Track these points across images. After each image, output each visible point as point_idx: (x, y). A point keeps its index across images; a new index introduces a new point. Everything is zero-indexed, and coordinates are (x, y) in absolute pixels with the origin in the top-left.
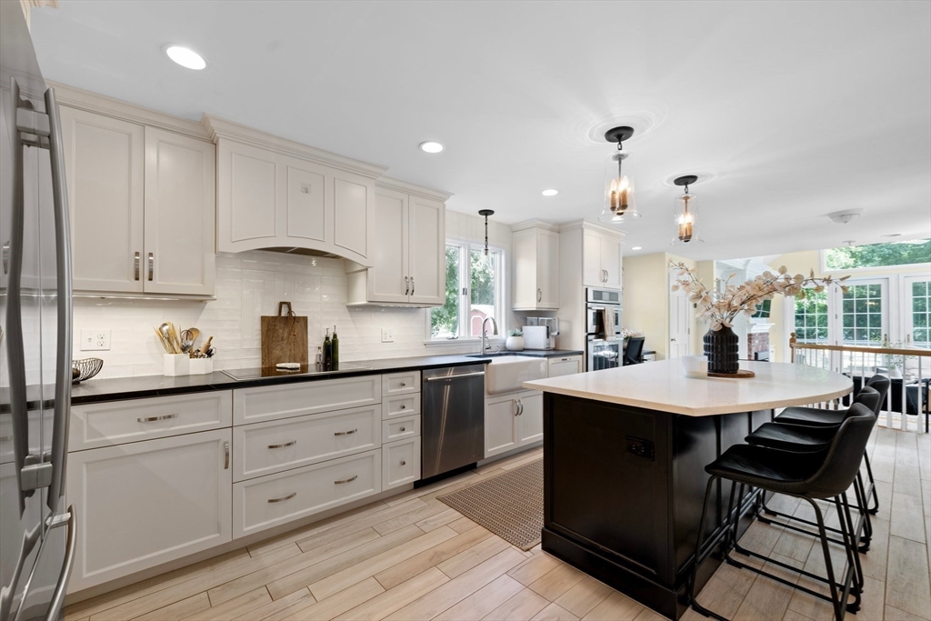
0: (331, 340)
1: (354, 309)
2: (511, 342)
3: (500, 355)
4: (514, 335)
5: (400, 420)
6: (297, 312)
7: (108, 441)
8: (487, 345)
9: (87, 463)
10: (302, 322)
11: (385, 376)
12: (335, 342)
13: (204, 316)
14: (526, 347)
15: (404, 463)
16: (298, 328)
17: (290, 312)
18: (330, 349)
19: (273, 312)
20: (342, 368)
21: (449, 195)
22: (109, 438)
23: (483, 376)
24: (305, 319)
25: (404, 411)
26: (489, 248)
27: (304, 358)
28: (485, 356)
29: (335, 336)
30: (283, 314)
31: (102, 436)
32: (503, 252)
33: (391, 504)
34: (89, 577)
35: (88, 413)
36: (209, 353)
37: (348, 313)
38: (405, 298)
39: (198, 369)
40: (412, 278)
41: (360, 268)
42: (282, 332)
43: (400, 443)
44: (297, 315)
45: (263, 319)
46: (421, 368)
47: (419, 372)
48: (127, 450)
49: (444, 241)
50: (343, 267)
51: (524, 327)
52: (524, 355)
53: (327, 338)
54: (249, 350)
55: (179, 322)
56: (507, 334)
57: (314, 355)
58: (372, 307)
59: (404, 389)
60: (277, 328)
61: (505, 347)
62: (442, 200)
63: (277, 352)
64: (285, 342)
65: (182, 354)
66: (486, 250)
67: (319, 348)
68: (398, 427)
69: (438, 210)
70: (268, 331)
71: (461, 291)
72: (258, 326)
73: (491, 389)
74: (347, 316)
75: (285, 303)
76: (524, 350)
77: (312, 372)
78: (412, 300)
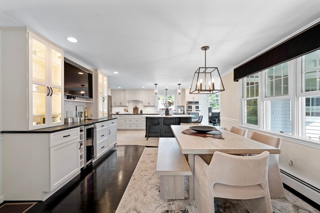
6: (137, 107)
13: (128, 108)
18: (141, 112)
19: (135, 107)
20: (143, 113)
29: (142, 110)
36: (128, 112)
38: (148, 105)
39: (127, 113)
42: (136, 109)
54: (132, 111)
55: (126, 108)
58: (145, 106)
63: (135, 111)
72: (133, 109)
74: (143, 107)
77: (139, 113)
78: (150, 105)
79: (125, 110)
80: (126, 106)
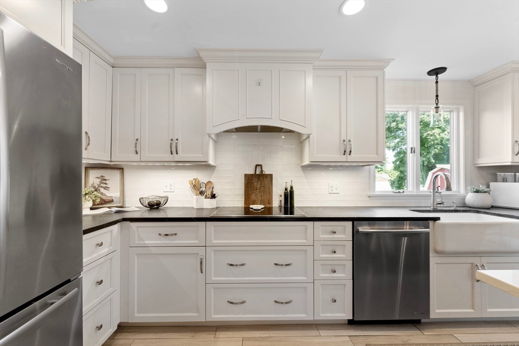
0: (289, 191)
1: (305, 168)
2: (471, 198)
3: (456, 211)
4: (477, 192)
5: (331, 262)
6: (267, 171)
7: (145, 244)
8: (439, 200)
9: (137, 254)
10: (269, 177)
11: (317, 223)
12: (292, 192)
13: (215, 174)
14: (495, 205)
15: (335, 301)
16: (266, 181)
17: (262, 171)
18: (289, 196)
19: (252, 172)
21: (387, 62)
22: (146, 242)
23: (428, 234)
24: (271, 176)
25: (335, 255)
26: (439, 105)
27: (270, 201)
28: (435, 211)
29: (292, 188)
30: (258, 172)
31: (144, 240)
32: (462, 108)
33: (323, 333)
34: (139, 317)
35: (138, 227)
37: (302, 172)
38: (344, 158)
39: (208, 204)
40: (350, 141)
41: (305, 137)
42: (257, 184)
43: (330, 282)
44: (266, 173)
45: (246, 175)
46: (353, 220)
47: (351, 223)
48: (154, 250)
49: (384, 107)
50: (297, 138)
51: (492, 184)
52: (492, 214)
53: (286, 189)
54: (238, 195)
55: (202, 177)
56: (466, 189)
57: (277, 201)
58: (315, 166)
59: (335, 236)
60: (253, 181)
61: (464, 203)
62: (382, 69)
63: (253, 197)
64: (258, 191)
65: (200, 196)
66: (437, 108)
67: (281, 196)
68: (330, 268)
69: (377, 78)
70: (248, 183)
71: (409, 151)
72: (242, 181)
73: (440, 248)
74: (301, 173)
75: (258, 165)
76: (493, 207)
78: (350, 158)
79: (199, 189)
80: (204, 166)
